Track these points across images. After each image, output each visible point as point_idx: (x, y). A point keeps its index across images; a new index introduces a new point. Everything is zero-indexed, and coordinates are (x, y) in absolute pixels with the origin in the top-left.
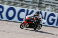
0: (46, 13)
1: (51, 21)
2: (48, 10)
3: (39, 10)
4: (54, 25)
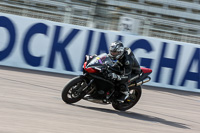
0: (120, 38)
3: (98, 27)
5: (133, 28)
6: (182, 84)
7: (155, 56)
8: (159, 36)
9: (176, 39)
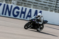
0: (12, 6)
1: (16, 14)
2: (13, 3)
3: (6, 3)
4: (18, 17)
5: (15, 3)
6: (26, 18)
7: (20, 11)
8: (21, 6)
9: (25, 7)
